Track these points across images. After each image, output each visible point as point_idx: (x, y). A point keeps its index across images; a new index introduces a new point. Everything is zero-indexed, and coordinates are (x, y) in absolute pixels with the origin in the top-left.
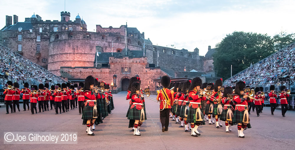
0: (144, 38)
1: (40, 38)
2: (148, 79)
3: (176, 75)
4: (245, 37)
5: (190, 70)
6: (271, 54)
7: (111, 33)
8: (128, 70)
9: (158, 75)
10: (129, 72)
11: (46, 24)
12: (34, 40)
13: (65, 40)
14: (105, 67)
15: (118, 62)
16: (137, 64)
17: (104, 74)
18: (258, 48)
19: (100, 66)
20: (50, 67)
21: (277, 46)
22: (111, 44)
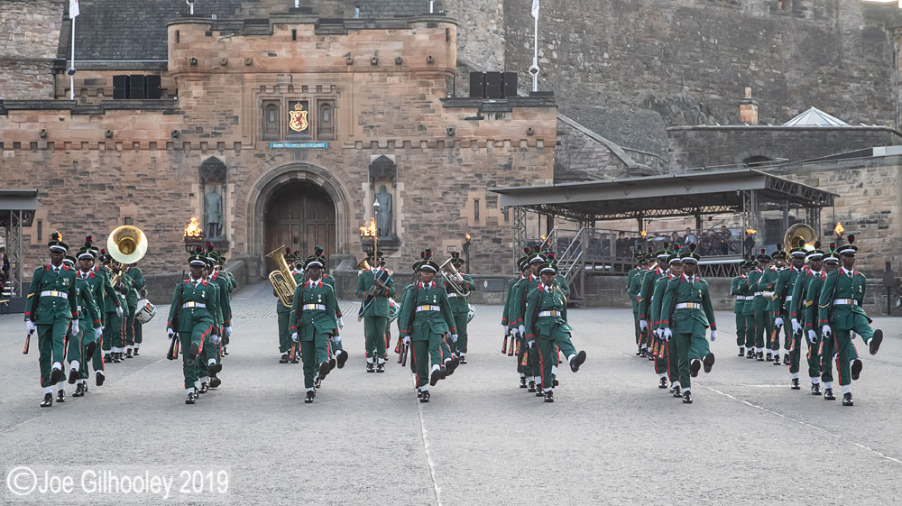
2: (464, 186)
3: (677, 151)
5: (791, 112)
8: (314, 118)
9: (542, 158)
10: (320, 140)
14: (139, 102)
15: (234, 61)
16: (376, 76)
17: (128, 156)
19: (100, 90)
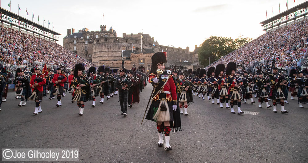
0: (153, 40)
1: (87, 42)
4: (218, 40)
5: (184, 61)
6: (234, 50)
7: (132, 38)
8: (143, 61)
10: (144, 63)
11: (91, 33)
12: (84, 43)
13: (102, 43)
14: (128, 60)
17: (127, 64)
18: (226, 46)
19: (125, 59)
20: (93, 60)
21: (237, 45)
22: (132, 45)
